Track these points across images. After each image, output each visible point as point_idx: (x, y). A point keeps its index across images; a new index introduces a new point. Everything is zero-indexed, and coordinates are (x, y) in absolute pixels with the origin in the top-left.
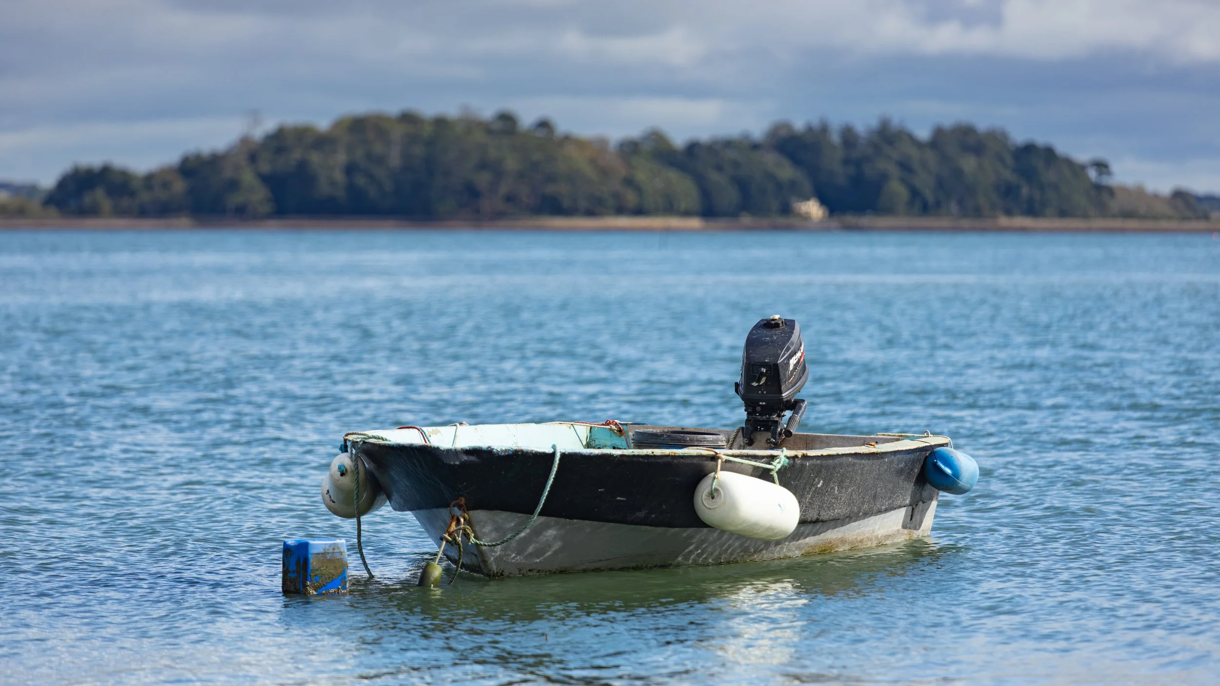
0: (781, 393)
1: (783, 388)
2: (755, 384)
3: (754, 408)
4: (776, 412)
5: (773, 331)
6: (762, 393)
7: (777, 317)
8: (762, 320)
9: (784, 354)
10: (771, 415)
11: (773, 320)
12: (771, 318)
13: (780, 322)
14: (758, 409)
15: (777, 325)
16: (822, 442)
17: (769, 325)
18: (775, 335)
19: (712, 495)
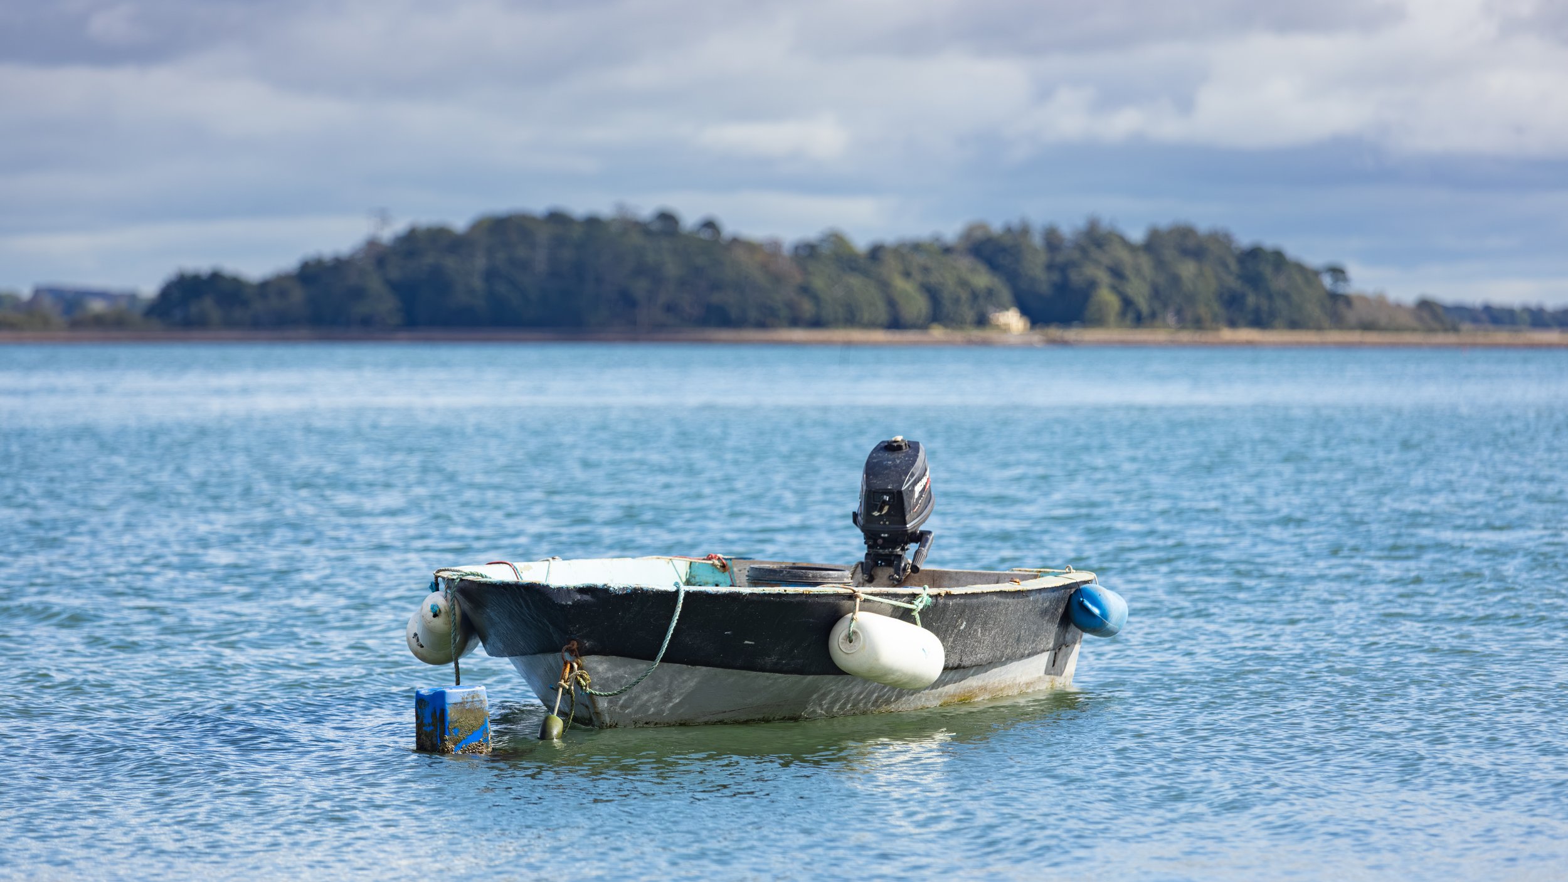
0: (905, 524)
1: (908, 518)
2: (876, 514)
3: (875, 541)
4: (900, 545)
5: (895, 455)
6: (884, 523)
7: (899, 438)
8: (883, 442)
9: (909, 480)
10: (894, 548)
11: (895, 442)
12: (893, 439)
13: (903, 444)
14: (880, 541)
15: (899, 448)
16: (951, 578)
17: (891, 447)
18: (898, 458)
19: (850, 639)
